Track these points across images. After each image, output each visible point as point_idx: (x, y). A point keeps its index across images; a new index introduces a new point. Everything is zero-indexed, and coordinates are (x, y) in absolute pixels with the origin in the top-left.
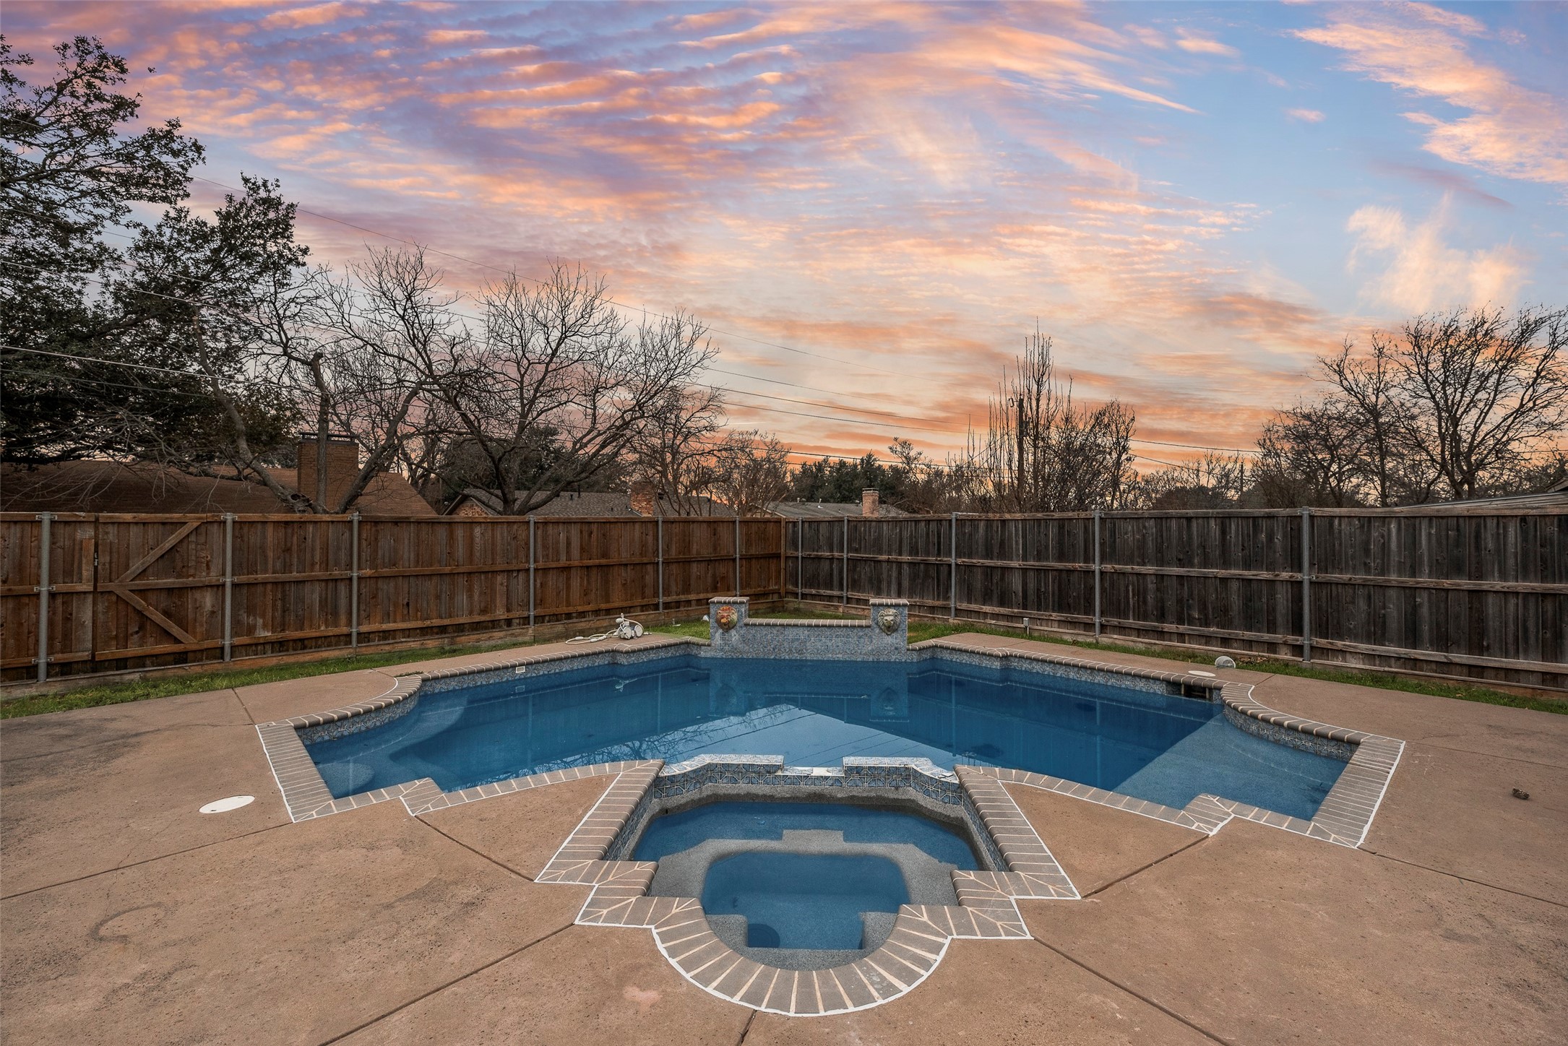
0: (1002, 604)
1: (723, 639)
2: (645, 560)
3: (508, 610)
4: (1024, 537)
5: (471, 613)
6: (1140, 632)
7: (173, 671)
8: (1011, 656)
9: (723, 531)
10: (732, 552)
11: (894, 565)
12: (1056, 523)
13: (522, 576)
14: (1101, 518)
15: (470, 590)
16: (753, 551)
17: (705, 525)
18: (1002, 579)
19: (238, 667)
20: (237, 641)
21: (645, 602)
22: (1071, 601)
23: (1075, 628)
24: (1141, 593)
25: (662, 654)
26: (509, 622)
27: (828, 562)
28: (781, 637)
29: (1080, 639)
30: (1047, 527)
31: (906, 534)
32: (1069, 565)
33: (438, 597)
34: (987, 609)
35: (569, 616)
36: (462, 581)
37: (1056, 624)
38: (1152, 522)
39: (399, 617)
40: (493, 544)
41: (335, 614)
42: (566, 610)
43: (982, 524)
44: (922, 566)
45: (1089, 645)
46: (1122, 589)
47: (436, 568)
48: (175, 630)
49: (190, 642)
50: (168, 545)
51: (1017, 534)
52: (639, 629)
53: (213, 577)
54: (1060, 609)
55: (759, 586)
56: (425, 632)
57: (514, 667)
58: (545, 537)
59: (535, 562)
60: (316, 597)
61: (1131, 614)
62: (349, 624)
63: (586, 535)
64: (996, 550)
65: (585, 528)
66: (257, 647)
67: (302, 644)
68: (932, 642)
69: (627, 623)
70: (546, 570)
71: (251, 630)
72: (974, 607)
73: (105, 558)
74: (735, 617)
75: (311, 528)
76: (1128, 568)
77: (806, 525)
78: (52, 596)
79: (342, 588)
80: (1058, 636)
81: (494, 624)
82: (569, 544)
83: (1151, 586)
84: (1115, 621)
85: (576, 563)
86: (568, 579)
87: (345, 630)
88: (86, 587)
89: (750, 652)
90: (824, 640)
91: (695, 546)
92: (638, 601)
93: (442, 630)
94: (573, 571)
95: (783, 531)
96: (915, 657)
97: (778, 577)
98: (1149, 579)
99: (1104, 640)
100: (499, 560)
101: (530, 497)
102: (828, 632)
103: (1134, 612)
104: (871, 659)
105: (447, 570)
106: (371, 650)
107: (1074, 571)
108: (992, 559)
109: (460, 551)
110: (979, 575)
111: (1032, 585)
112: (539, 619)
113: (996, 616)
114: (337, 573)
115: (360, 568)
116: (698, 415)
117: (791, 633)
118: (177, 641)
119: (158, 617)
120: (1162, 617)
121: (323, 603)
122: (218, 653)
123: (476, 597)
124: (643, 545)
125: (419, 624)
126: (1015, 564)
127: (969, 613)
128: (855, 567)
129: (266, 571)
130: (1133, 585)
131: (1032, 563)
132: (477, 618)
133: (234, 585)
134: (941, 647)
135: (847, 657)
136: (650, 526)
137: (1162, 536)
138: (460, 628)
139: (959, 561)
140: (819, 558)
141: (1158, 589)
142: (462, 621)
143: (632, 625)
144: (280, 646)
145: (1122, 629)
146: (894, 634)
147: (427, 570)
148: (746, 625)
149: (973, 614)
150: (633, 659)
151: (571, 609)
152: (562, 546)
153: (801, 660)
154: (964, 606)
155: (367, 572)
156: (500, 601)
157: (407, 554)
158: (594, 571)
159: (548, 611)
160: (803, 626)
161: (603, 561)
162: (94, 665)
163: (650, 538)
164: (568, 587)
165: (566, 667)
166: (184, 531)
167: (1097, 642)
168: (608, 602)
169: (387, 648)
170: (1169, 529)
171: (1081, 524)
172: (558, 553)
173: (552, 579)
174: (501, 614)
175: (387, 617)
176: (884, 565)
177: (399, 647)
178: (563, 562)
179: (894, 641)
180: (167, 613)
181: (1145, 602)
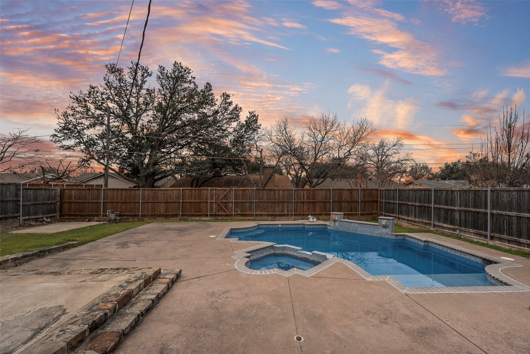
0: (451, 224)
1: (334, 224)
2: (326, 201)
3: (288, 212)
4: (460, 197)
5: (279, 212)
6: (509, 241)
7: (226, 218)
8: (429, 241)
9: (354, 193)
10: (358, 199)
11: (414, 207)
12: (473, 192)
13: (291, 203)
14: (491, 190)
15: (279, 207)
16: (366, 199)
17: (348, 191)
18: (451, 214)
19: (235, 218)
20: (235, 213)
21: (326, 213)
22: (479, 225)
23: (481, 237)
24: (510, 224)
25: (317, 227)
26: (288, 215)
27: (393, 204)
28: (350, 226)
29: (480, 241)
30: (469, 193)
31: (418, 195)
32: (478, 210)
33: (272, 207)
34: (445, 225)
35: (303, 215)
36: (277, 204)
37: (472, 234)
38: (515, 193)
39: (263, 211)
40: (284, 195)
41: (251, 209)
42: (303, 213)
43: (445, 192)
44: (423, 207)
45: (483, 245)
46: (502, 222)
47: (271, 200)
48: (226, 210)
49: (228, 213)
50: (225, 194)
51: (457, 196)
52: (315, 220)
53: (231, 201)
54: (474, 228)
55: (369, 211)
56: (269, 215)
57: (278, 224)
58: (297, 194)
59: (294, 200)
60: (248, 205)
61: (505, 233)
62: (254, 212)
63: (308, 193)
64: (449, 202)
65: (308, 191)
66: (238, 215)
67: (245, 215)
68: (404, 234)
69: (312, 218)
70: (297, 202)
71: (237, 211)
72: (441, 224)
73: (217, 196)
74: (337, 218)
75: (247, 191)
76: (504, 213)
77: (386, 191)
78: (210, 202)
79: (253, 203)
80: (471, 239)
81: (284, 215)
82: (304, 196)
83: (515, 221)
84: (497, 235)
85: (306, 201)
86: (303, 205)
87: (253, 213)
88: (214, 201)
89: (341, 229)
90: (363, 228)
91: (344, 197)
92: (324, 213)
93: (272, 215)
94: (305, 203)
95: (379, 193)
96: (394, 237)
97: (377, 209)
98: (514, 218)
99: (491, 243)
100: (285, 199)
101: (318, 181)
102: (364, 226)
103: (506, 232)
104: (378, 236)
105: (273, 201)
106: (258, 218)
107: (480, 212)
108: (447, 206)
109: (277, 197)
110: (442, 212)
111: (463, 217)
112: (295, 215)
113: (448, 229)
114: (251, 201)
115: (256, 200)
116: (392, 148)
117: (353, 225)
118: (226, 212)
119: (223, 207)
120: (520, 236)
121: (249, 207)
122: (231, 215)
123: (280, 208)
124: (326, 196)
125: (267, 213)
126: (456, 208)
127: (439, 226)
128: (401, 206)
129: (239, 200)
130: (506, 220)
131: (463, 208)
132: (280, 213)
133: (234, 202)
134: (406, 235)
135: (370, 234)
136: (328, 191)
137: (520, 199)
138: (276, 215)
139: (435, 206)
140: (390, 203)
141: (518, 223)
142: (277, 213)
143: (313, 218)
144: (242, 215)
145: (501, 239)
146: (387, 229)
147: (269, 201)
148: (340, 221)
149: (441, 227)
150: (308, 227)
151: (304, 213)
152: (302, 196)
153: (356, 233)
154: (437, 223)
155: (257, 201)
156: (286, 209)
157: (265, 197)
158: (311, 203)
159: (298, 213)
160: (356, 223)
161: (314, 201)
162: (215, 215)
163: (328, 195)
164: (303, 207)
165: (291, 226)
166: (227, 191)
167: (488, 243)
168: (315, 212)
169: (261, 218)
170: (524, 196)
171: (484, 193)
172: (301, 198)
173: (299, 205)
174: (286, 212)
175: (261, 211)
176: (410, 206)
177: (263, 218)
178: (302, 200)
179: (387, 231)
180: (225, 207)
181: (512, 228)
